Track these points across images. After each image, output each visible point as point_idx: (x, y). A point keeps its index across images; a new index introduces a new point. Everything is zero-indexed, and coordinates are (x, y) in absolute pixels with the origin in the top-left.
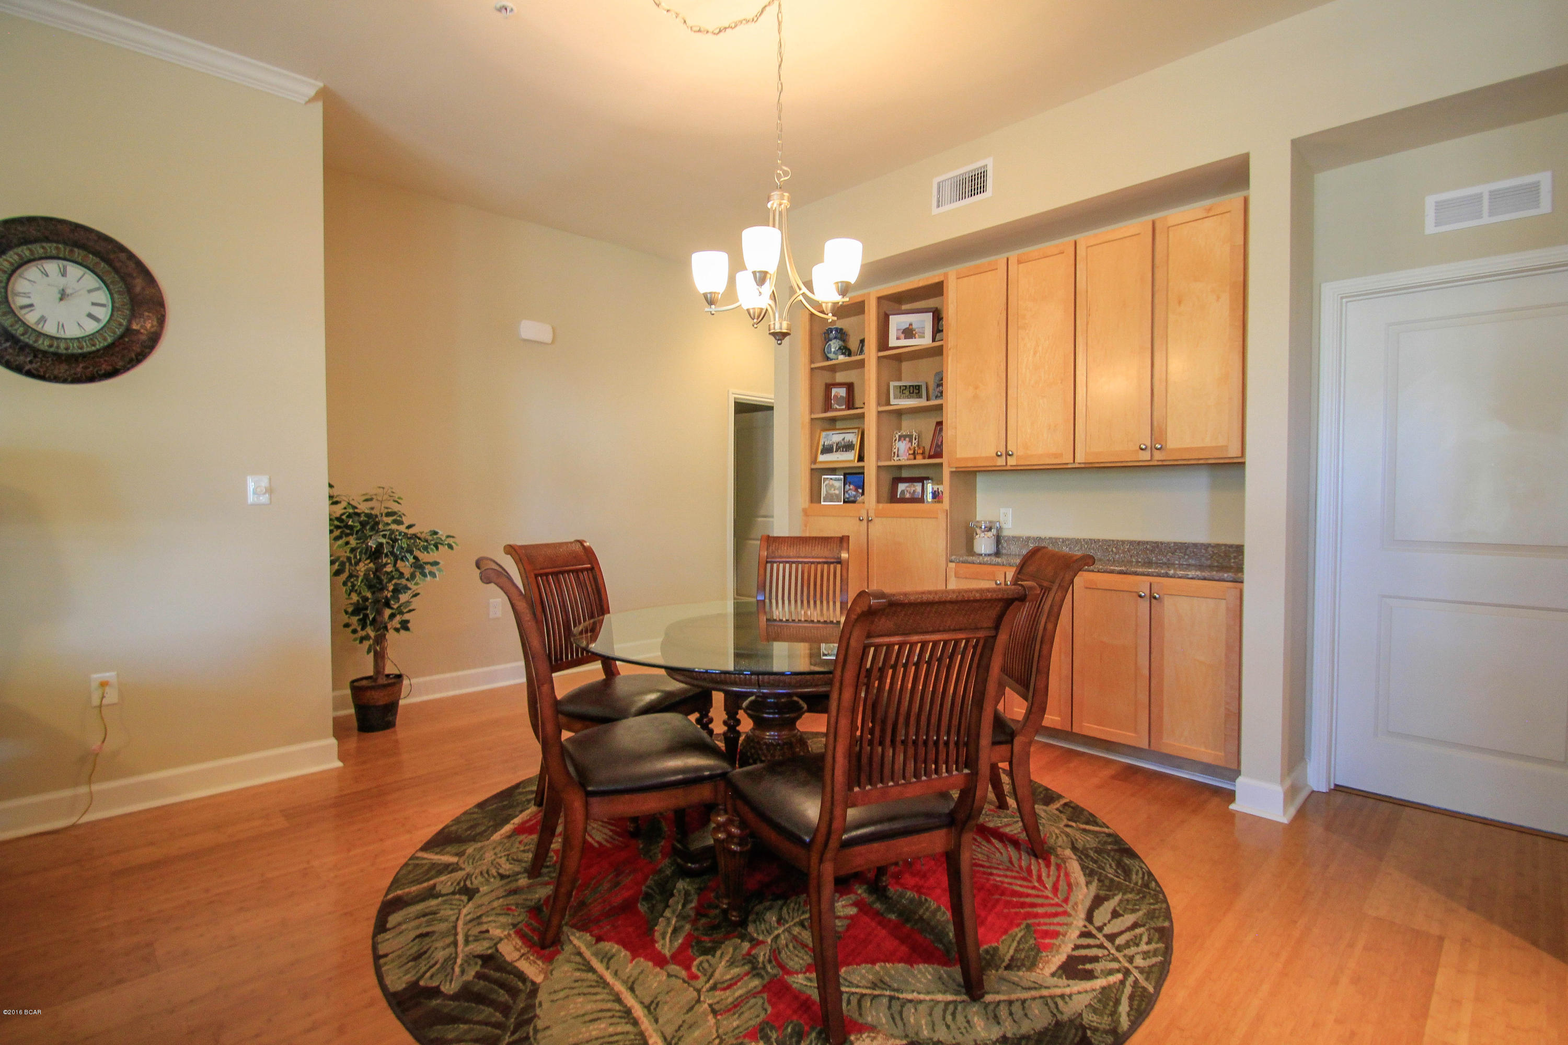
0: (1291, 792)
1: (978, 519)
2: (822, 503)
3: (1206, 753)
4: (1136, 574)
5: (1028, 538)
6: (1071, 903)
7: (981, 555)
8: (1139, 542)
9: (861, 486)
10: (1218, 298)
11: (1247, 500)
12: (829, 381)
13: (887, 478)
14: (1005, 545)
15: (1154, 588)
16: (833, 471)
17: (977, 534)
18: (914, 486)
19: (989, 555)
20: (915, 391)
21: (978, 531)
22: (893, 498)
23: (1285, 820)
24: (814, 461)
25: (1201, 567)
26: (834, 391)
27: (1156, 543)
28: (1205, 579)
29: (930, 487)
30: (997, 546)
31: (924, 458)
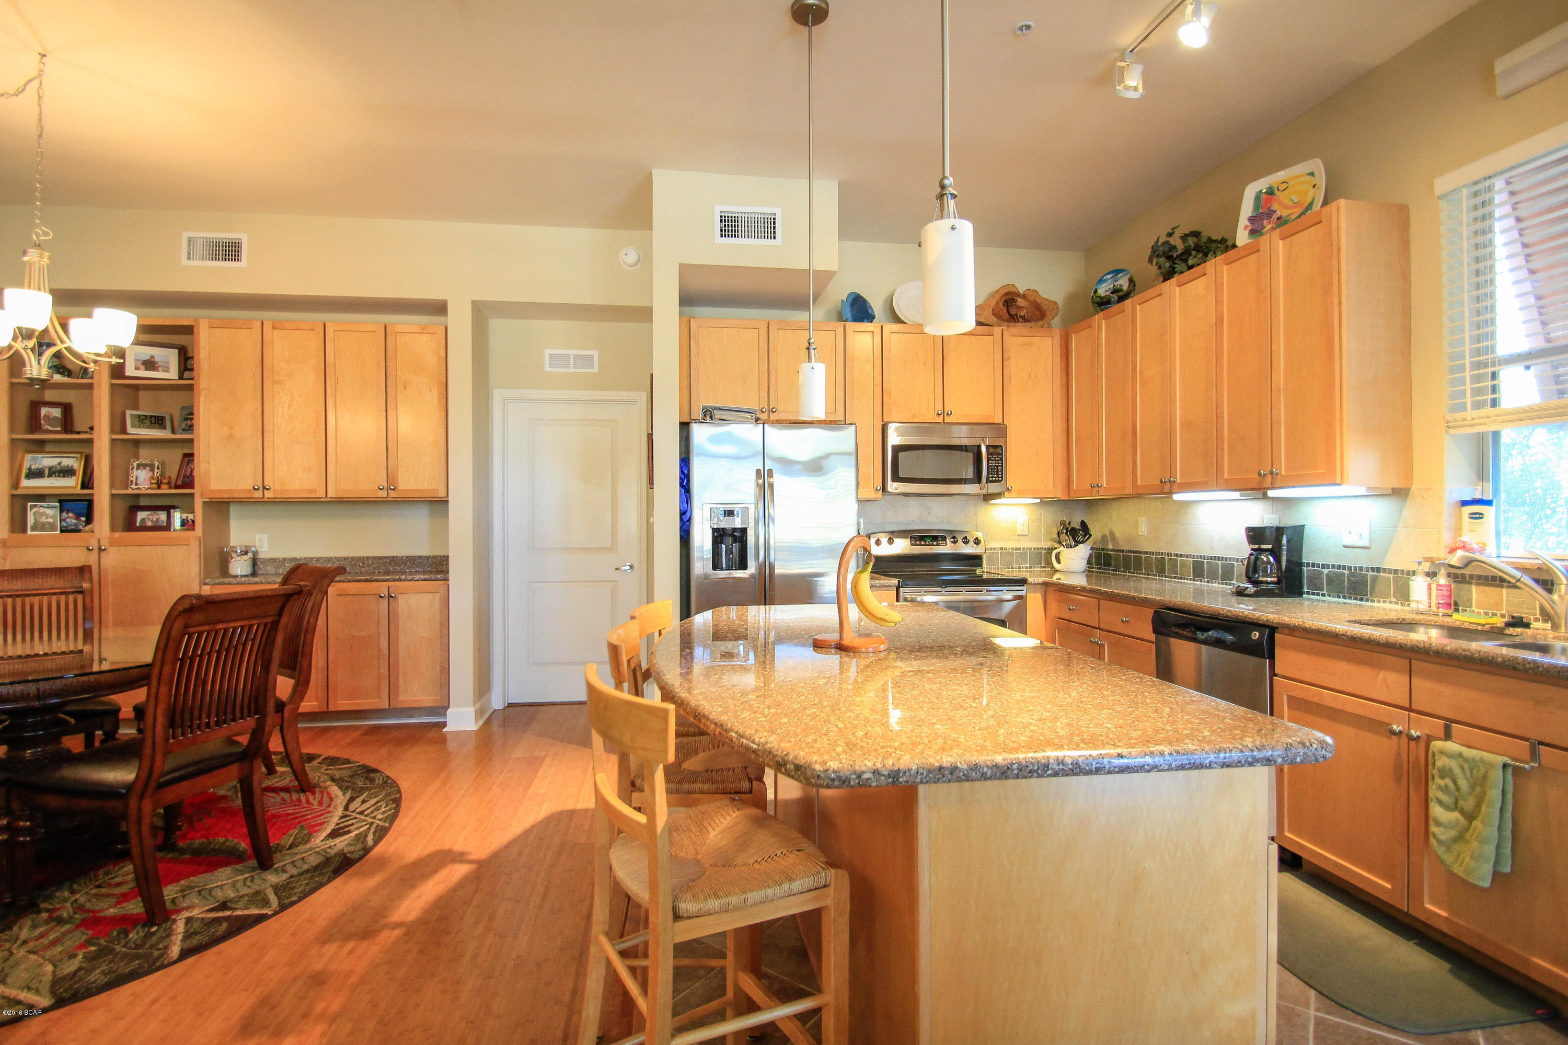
0: (480, 713)
1: (232, 544)
2: (29, 533)
3: (426, 699)
4: (377, 581)
5: (285, 559)
6: (332, 806)
7: (237, 576)
8: (380, 557)
9: (88, 514)
10: (430, 391)
11: (450, 526)
12: (36, 398)
13: (122, 507)
14: (261, 566)
15: (392, 590)
16: (41, 498)
17: (232, 558)
18: (158, 514)
19: (246, 576)
20: (158, 421)
21: (234, 555)
22: (130, 525)
23: (475, 728)
24: (16, 485)
25: (424, 573)
26: (44, 411)
27: (393, 557)
28: (426, 580)
29: (177, 517)
30: (254, 567)
31: (170, 488)
